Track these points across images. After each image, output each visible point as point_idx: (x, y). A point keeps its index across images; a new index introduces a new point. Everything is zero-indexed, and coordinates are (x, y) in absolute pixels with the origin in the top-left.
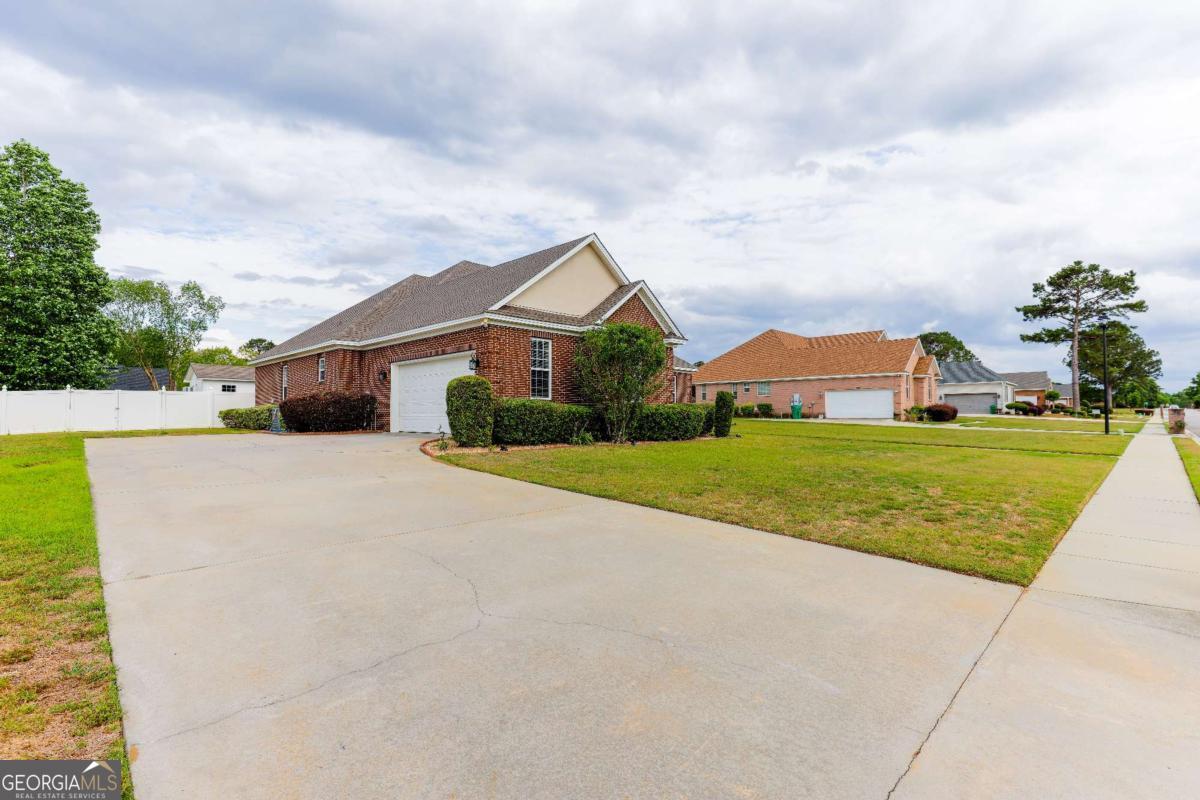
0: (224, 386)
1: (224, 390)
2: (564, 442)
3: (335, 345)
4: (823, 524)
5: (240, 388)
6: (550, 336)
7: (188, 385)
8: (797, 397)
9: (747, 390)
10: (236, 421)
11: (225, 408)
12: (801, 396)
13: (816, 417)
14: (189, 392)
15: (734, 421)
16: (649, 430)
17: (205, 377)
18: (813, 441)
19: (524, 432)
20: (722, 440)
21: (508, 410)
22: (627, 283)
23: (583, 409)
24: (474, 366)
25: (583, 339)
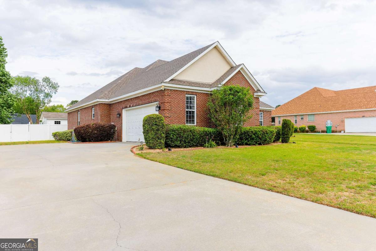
0: (55, 122)
1: (55, 123)
2: (202, 146)
3: (98, 102)
4: (331, 194)
5: (62, 122)
6: (196, 94)
7: (41, 121)
8: (329, 122)
9: (302, 119)
10: (59, 138)
11: (55, 132)
12: (331, 121)
13: (340, 132)
14: (42, 124)
15: (294, 134)
16: (246, 140)
17: (48, 118)
18: (335, 145)
19: (181, 141)
20: (285, 144)
21: (173, 131)
22: (235, 65)
23: (211, 130)
24: (158, 109)
25: (211, 95)
